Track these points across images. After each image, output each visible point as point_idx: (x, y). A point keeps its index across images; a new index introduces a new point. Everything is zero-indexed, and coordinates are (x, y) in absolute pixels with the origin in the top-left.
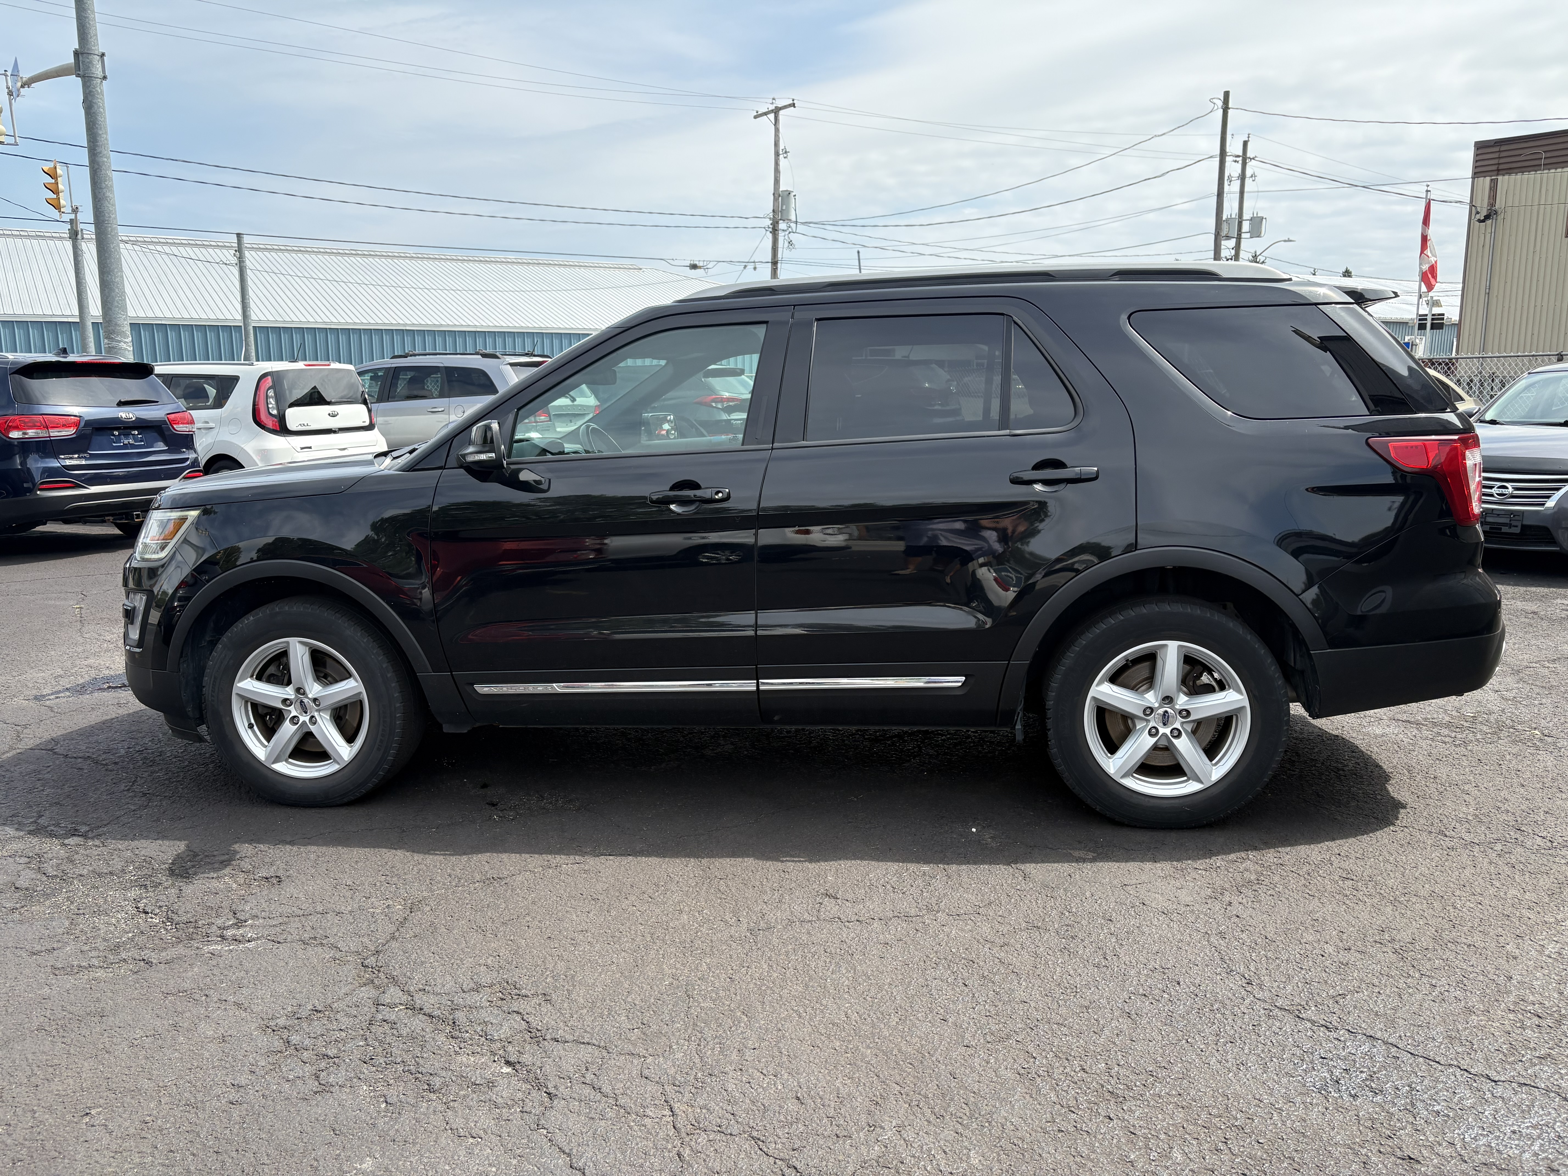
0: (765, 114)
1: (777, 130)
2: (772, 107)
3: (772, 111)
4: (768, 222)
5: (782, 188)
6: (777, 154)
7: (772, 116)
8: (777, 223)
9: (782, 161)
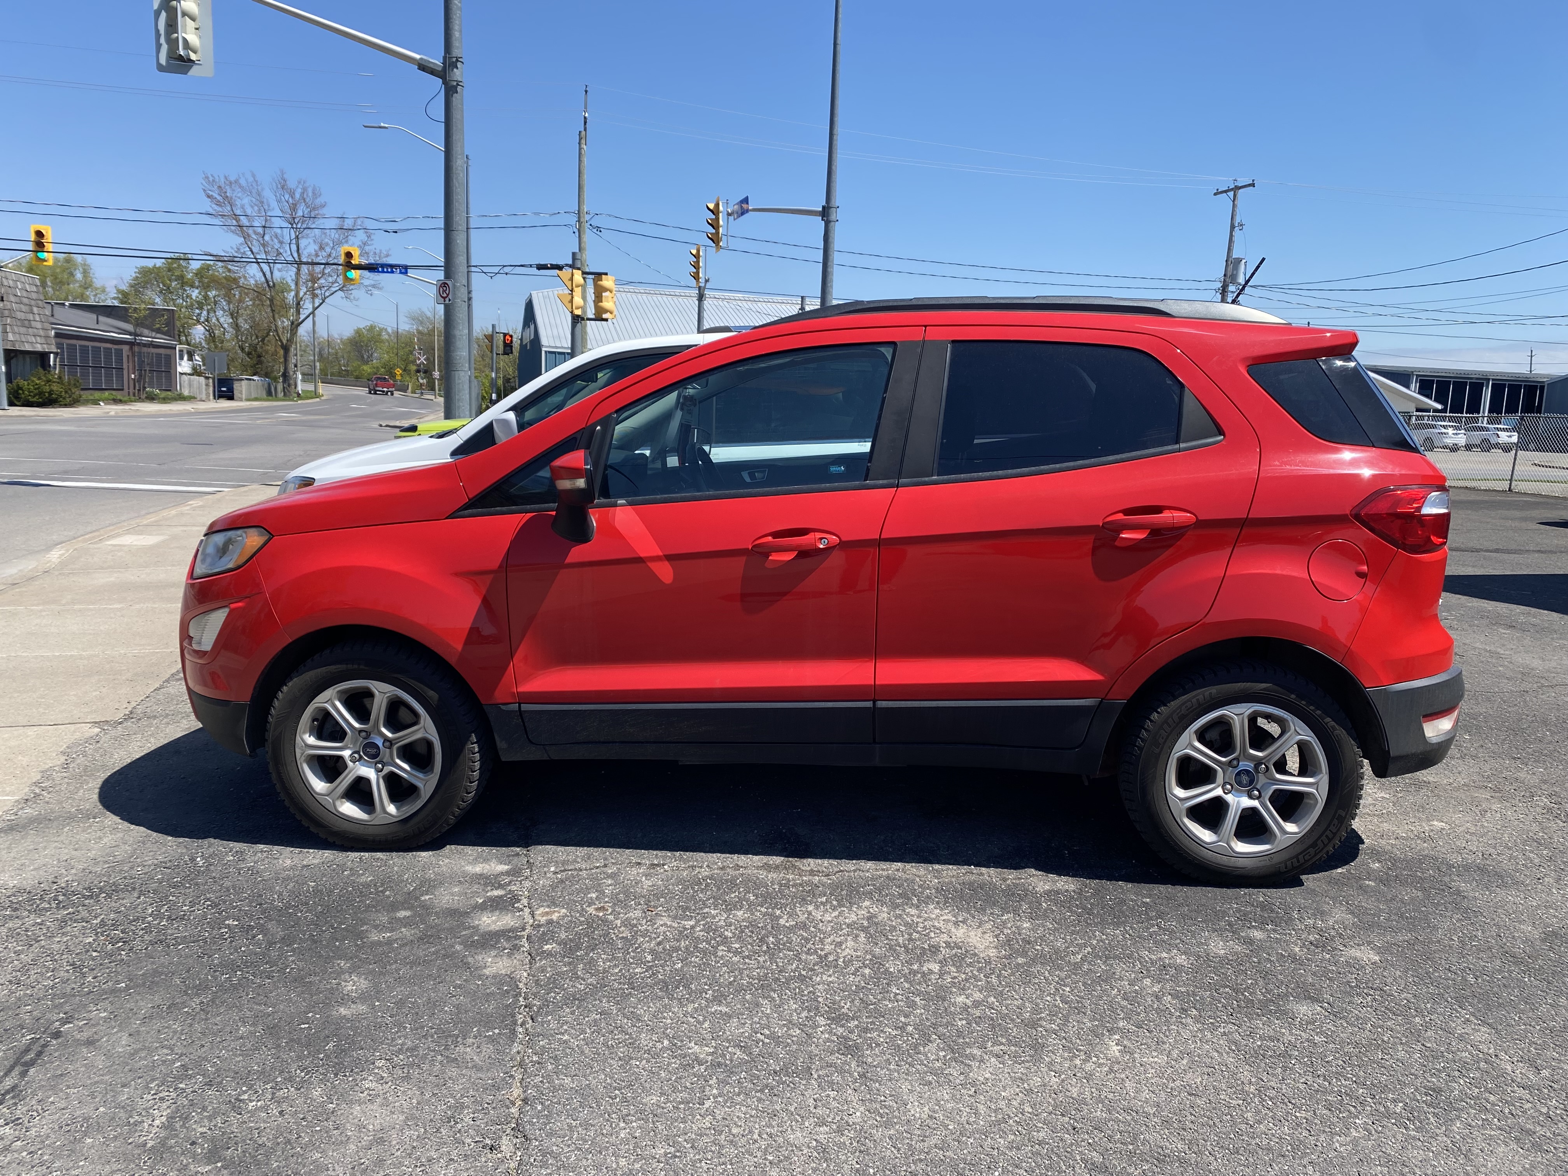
0: (1225, 192)
1: (1234, 206)
2: (1232, 186)
3: (1232, 189)
4: (1220, 285)
5: (1235, 255)
6: (1233, 227)
7: (1231, 194)
8: (1228, 286)
9: (1237, 232)
